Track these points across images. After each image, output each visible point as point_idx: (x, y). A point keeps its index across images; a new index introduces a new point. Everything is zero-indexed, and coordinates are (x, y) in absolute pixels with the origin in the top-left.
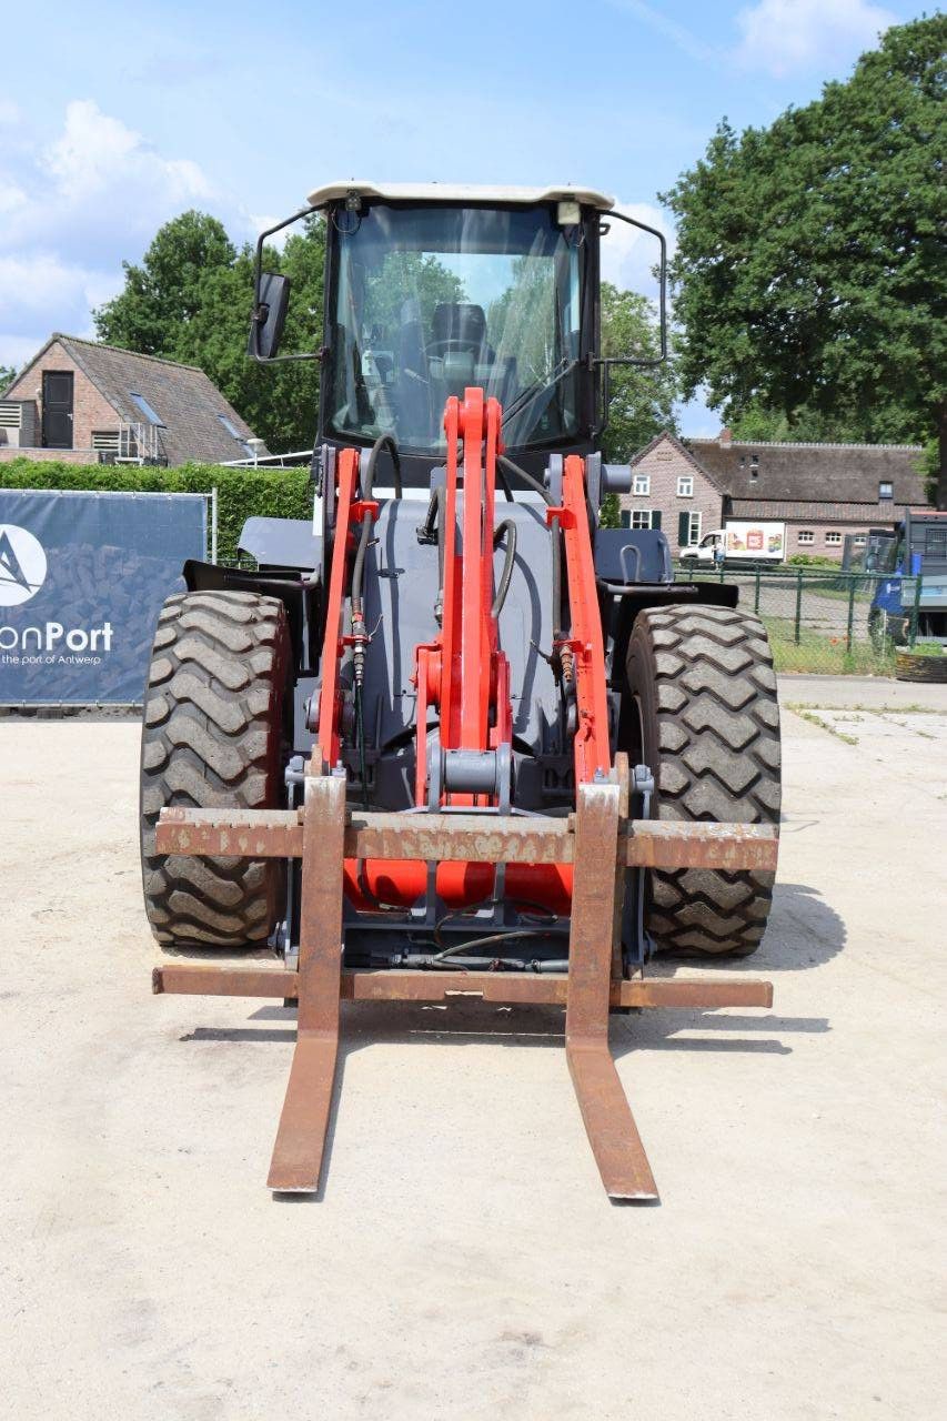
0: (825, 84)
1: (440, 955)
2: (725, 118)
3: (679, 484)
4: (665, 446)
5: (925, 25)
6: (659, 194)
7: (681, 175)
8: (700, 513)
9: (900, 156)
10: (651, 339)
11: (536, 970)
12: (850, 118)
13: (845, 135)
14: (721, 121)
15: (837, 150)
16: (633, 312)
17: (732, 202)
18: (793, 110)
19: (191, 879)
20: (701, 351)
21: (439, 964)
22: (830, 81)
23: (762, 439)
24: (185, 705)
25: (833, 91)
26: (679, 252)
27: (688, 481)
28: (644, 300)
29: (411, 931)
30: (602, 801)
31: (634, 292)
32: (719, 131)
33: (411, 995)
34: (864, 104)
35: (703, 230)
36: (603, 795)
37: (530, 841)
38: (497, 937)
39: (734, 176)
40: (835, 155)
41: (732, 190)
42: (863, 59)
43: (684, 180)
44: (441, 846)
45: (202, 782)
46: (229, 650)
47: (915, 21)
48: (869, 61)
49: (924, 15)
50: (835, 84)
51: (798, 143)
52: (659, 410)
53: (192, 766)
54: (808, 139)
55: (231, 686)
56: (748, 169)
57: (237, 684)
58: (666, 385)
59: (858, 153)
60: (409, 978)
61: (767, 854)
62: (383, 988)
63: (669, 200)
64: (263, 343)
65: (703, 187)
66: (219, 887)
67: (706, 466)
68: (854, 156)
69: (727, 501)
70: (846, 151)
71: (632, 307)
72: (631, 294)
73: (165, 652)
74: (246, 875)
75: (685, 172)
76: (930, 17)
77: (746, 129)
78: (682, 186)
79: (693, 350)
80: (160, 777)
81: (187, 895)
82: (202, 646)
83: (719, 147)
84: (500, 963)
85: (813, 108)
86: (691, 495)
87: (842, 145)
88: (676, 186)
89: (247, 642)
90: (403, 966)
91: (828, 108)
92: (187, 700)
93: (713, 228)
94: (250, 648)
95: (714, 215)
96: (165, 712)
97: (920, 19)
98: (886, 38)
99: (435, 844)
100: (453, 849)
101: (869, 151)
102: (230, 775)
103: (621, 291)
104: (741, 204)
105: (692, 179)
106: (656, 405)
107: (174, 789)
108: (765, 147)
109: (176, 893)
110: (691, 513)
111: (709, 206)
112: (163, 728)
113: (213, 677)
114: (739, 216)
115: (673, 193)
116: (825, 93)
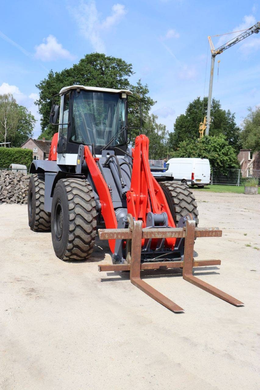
0: (74, 65)
1: (154, 259)
2: (52, 70)
3: (34, 150)
4: (31, 141)
5: (94, 55)
6: (36, 85)
7: (41, 81)
8: (39, 156)
9: (90, 81)
10: (27, 117)
11: (171, 260)
12: (79, 72)
13: (79, 76)
14: (51, 70)
15: (77, 79)
16: (23, 110)
17: (54, 88)
18: (66, 69)
19: (79, 245)
20: (47, 120)
21: (154, 261)
22: (75, 64)
23: (47, 140)
24: (77, 205)
25: (75, 66)
26: (40, 99)
27: (36, 149)
28: (25, 108)
29: (145, 254)
30: (192, 224)
31: (23, 106)
32: (50, 72)
33: (153, 268)
34: (82, 69)
35: (47, 94)
36: (192, 223)
37: (177, 233)
38: (166, 254)
39: (54, 82)
40: (77, 80)
41: (54, 85)
42: (81, 60)
43: (41, 82)
44: (160, 235)
45: (83, 223)
46: (84, 192)
47: (92, 54)
48: (82, 61)
49: (94, 53)
50: (76, 65)
51: (67, 76)
52: (28, 133)
53: (81, 219)
54: (70, 76)
55: (87, 200)
56: (57, 81)
57: (89, 200)
58: (30, 127)
59: (82, 80)
60: (152, 264)
61: (220, 233)
62: (147, 267)
63: (38, 86)
64: (54, 120)
65: (47, 84)
66: (85, 246)
67: (39, 145)
68: (81, 80)
69: (45, 154)
70: (78, 79)
71: (22, 109)
72: (22, 106)
73: (70, 192)
74: (91, 244)
75: (42, 81)
76: (95, 53)
77: (56, 72)
78: (41, 84)
79: (45, 120)
80: (73, 222)
81: (77, 249)
82: (79, 191)
83: (50, 76)
84: (166, 260)
85: (71, 69)
86: (37, 152)
87: (79, 78)
88: (40, 84)
89: (88, 190)
90: (146, 262)
91: (74, 69)
92: (78, 204)
93: (50, 93)
94: (88, 192)
95: (50, 91)
96: (73, 207)
97: (93, 53)
98: (86, 56)
99: (158, 235)
100: (162, 236)
101: (84, 80)
102: (89, 221)
103: (19, 106)
104: (56, 89)
105: (44, 82)
106: (28, 132)
107: (77, 224)
108: (61, 77)
109: (74, 248)
110: (37, 156)
111: (49, 89)
112: (73, 210)
113: (83, 199)
114: (56, 91)
115: (39, 85)
116: (73, 66)
